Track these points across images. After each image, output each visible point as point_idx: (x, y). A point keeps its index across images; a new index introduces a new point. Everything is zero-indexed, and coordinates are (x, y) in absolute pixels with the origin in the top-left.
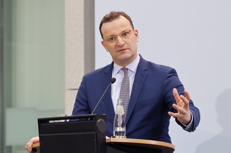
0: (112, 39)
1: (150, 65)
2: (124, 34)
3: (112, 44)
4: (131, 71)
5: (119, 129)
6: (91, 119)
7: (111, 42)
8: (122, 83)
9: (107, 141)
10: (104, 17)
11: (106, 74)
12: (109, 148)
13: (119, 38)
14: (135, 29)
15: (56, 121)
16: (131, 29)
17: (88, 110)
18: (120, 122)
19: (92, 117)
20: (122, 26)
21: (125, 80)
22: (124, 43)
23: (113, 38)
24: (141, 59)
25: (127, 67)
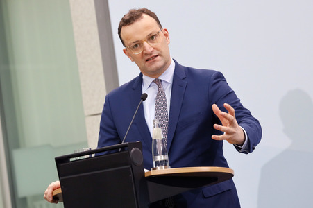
0: (136, 46)
1: (189, 71)
2: (151, 38)
3: (138, 53)
4: (166, 82)
5: (160, 158)
6: (123, 150)
7: (136, 50)
8: (156, 99)
9: (146, 175)
10: (122, 19)
11: (134, 89)
12: (150, 184)
13: (146, 44)
14: (164, 28)
15: (79, 158)
16: (159, 29)
17: (118, 139)
18: (160, 148)
19: (123, 148)
20: (147, 28)
21: (160, 94)
22: (152, 49)
23: (138, 45)
24: (177, 66)
25: (160, 78)
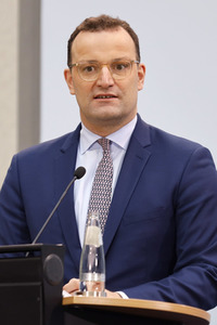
0: (89, 69)
1: (157, 135)
2: (118, 65)
4: (119, 147)
6: (31, 255)
7: (87, 75)
9: (65, 303)
11: (62, 151)
12: (69, 317)
13: (105, 70)
19: (32, 251)
23: (92, 67)
25: (109, 138)
